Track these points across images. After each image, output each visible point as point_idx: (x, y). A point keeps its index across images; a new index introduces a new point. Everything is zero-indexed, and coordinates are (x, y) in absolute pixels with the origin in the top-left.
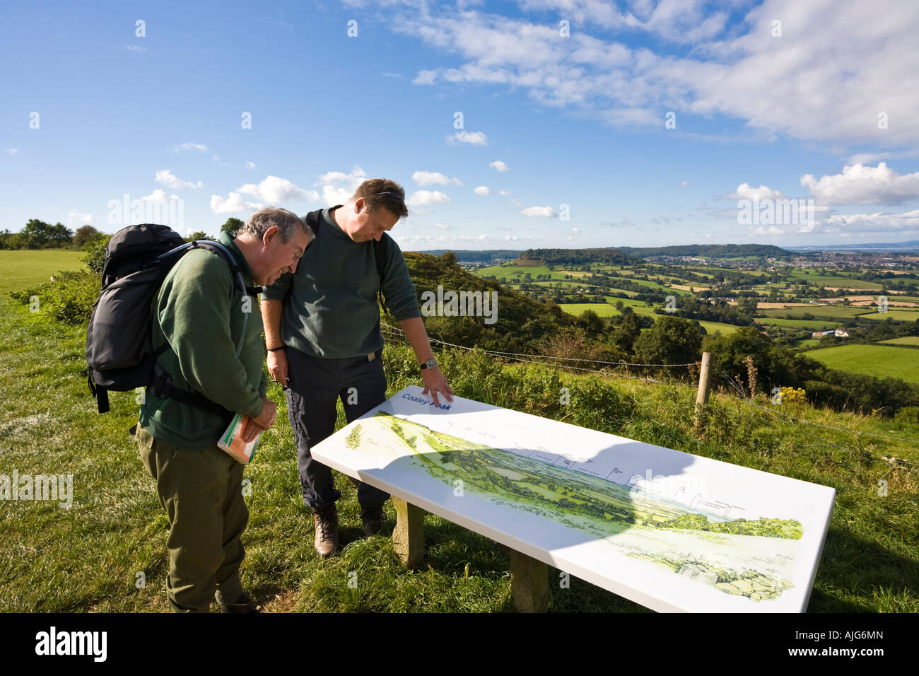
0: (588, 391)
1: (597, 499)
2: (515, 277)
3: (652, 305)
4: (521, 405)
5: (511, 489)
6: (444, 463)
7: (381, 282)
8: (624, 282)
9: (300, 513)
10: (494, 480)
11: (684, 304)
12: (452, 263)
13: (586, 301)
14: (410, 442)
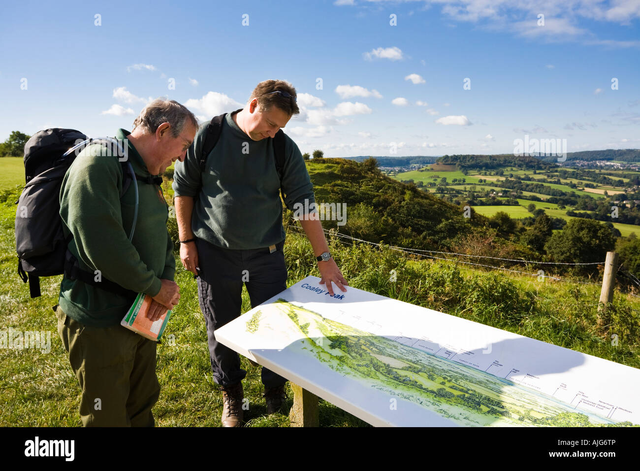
0: (488, 286)
1: (475, 391)
2: (432, 181)
3: (565, 208)
4: (423, 297)
5: (392, 376)
6: (332, 348)
7: (281, 179)
8: (537, 186)
9: (212, 390)
10: (377, 367)
11: (598, 207)
12: (373, 168)
13: (499, 203)
14: (303, 328)
